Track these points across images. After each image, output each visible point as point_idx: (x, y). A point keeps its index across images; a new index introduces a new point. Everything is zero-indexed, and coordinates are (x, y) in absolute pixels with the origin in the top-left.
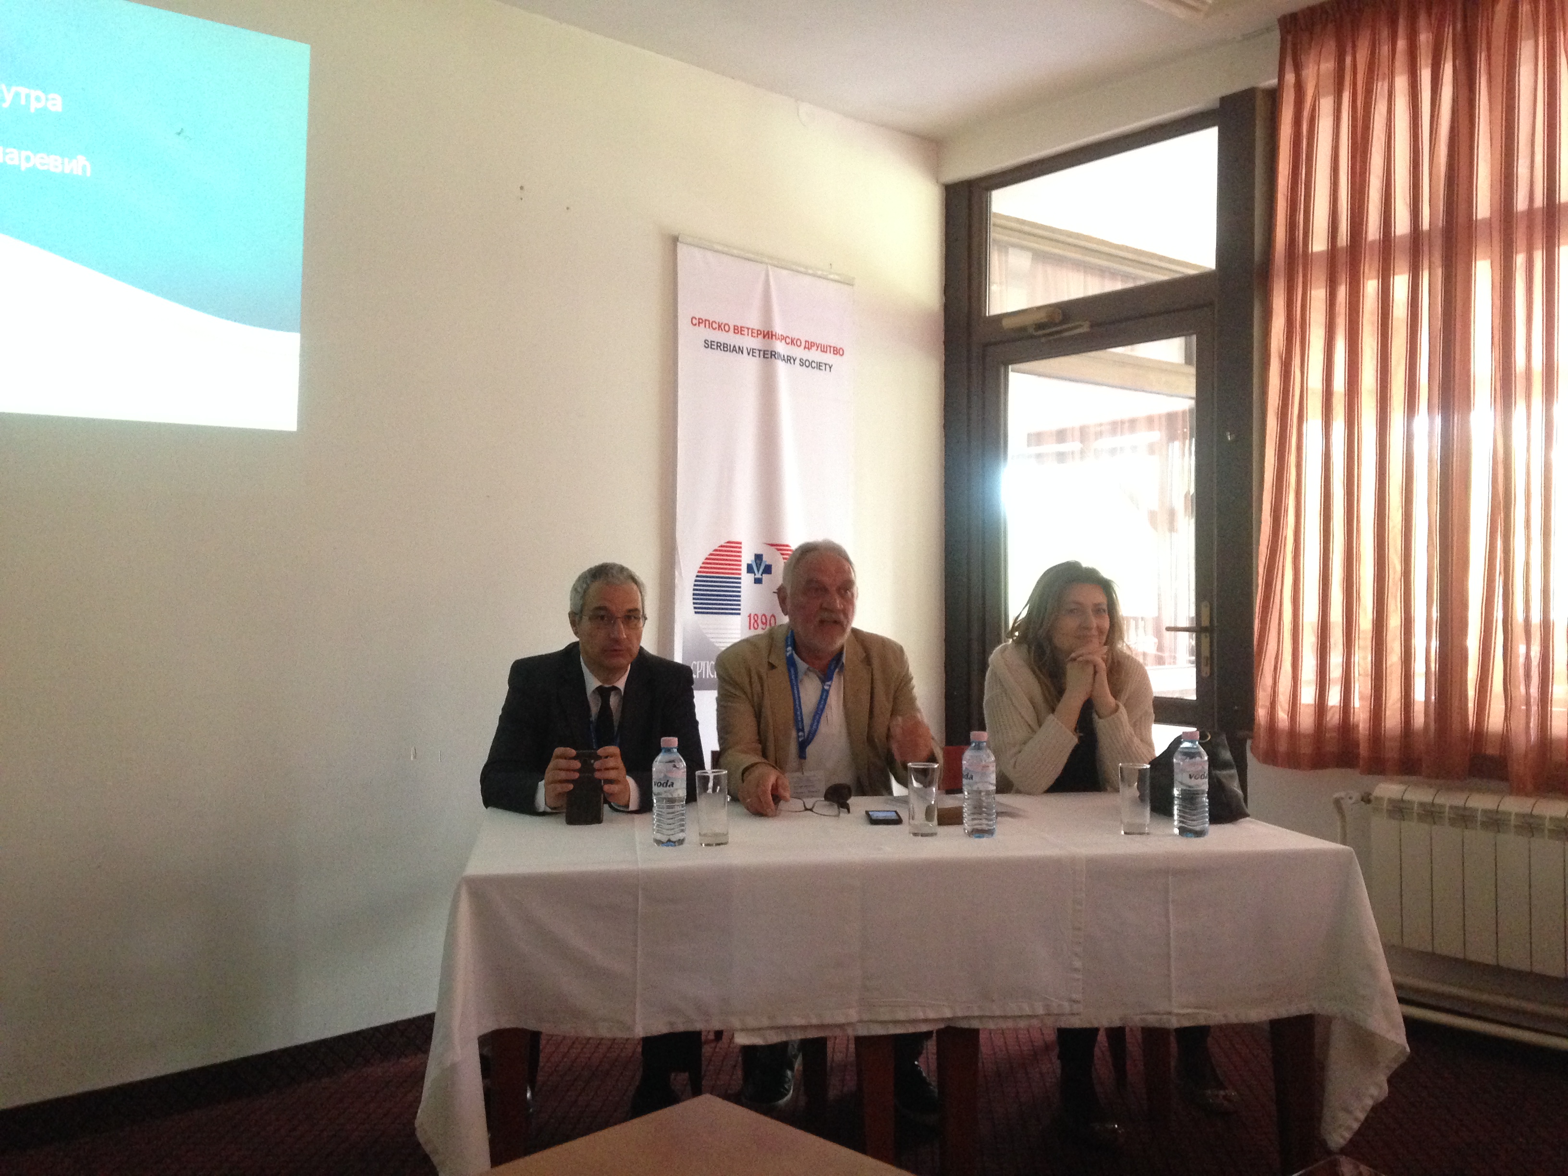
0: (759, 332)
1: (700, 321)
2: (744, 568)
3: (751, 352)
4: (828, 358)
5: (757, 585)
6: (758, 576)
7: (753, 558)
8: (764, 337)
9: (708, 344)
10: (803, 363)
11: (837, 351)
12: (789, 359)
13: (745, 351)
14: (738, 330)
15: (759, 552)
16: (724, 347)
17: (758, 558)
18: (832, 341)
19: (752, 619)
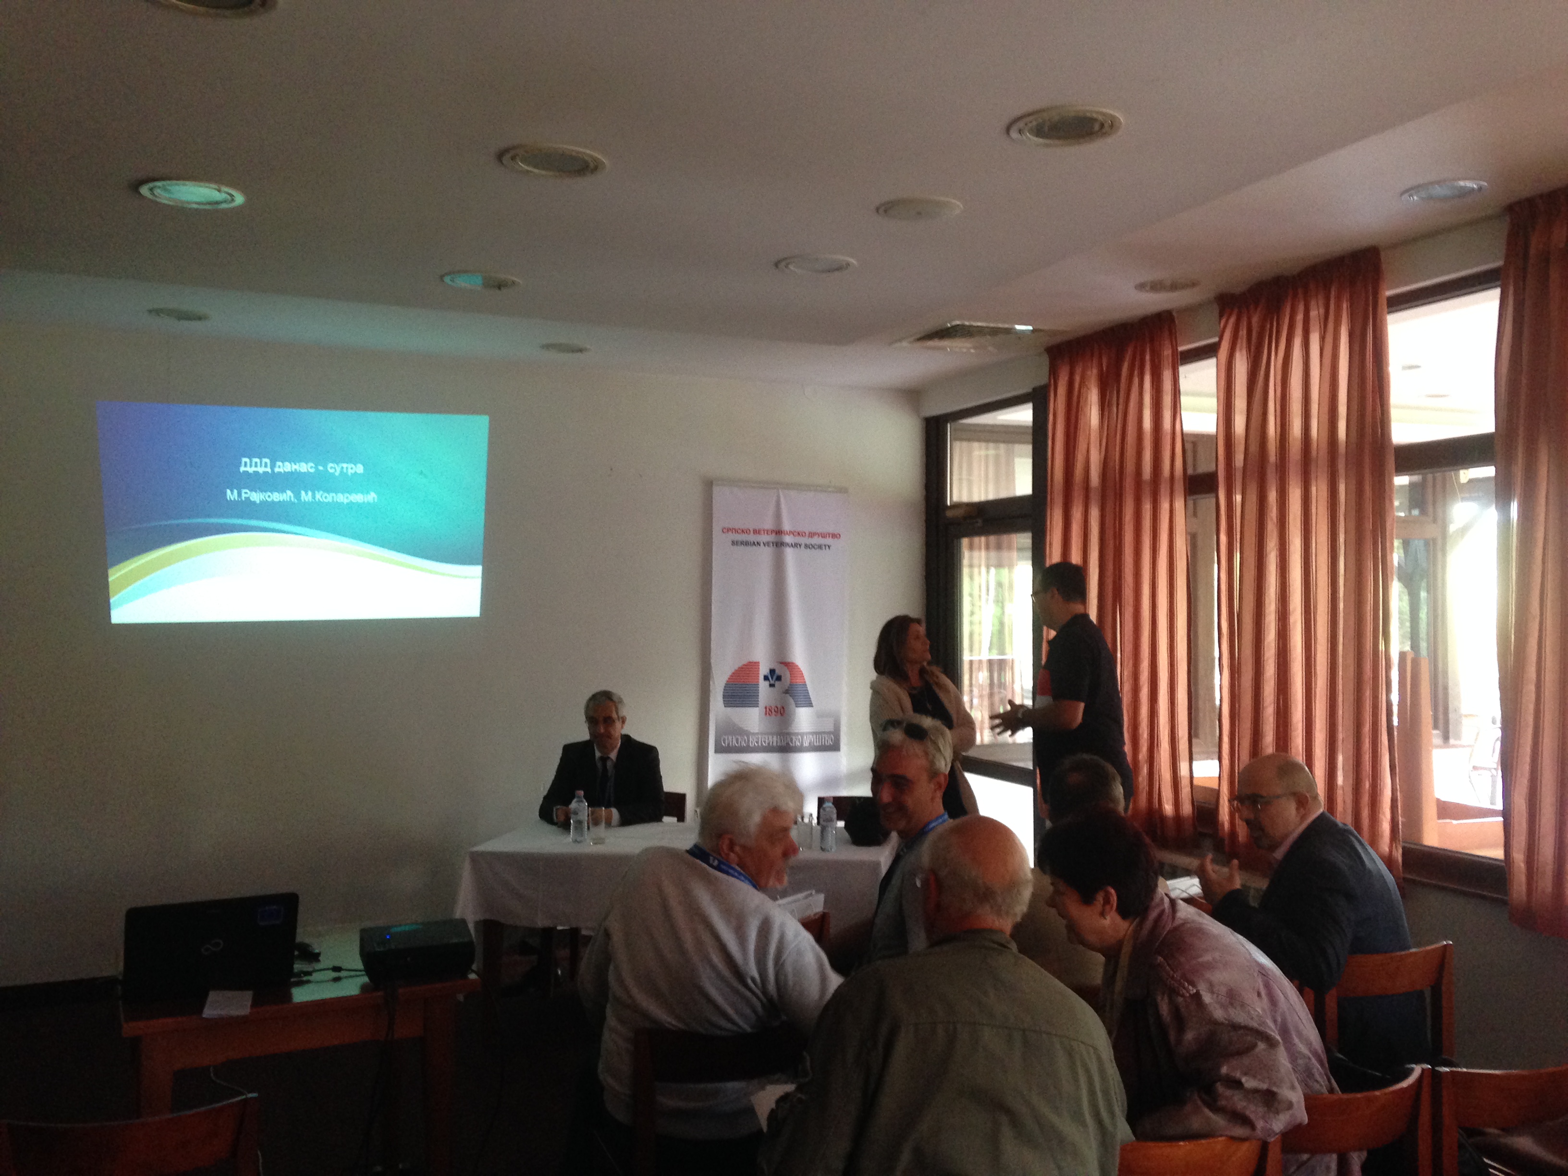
0: (772, 531)
1: (729, 530)
2: (761, 678)
3: (766, 544)
4: (828, 541)
5: (772, 689)
6: (772, 682)
7: (768, 671)
8: (776, 534)
9: (734, 543)
10: (806, 546)
11: (835, 536)
12: (796, 545)
13: (762, 544)
14: (756, 532)
15: (772, 667)
16: (746, 544)
17: (772, 671)
18: (831, 529)
19: (768, 710)
